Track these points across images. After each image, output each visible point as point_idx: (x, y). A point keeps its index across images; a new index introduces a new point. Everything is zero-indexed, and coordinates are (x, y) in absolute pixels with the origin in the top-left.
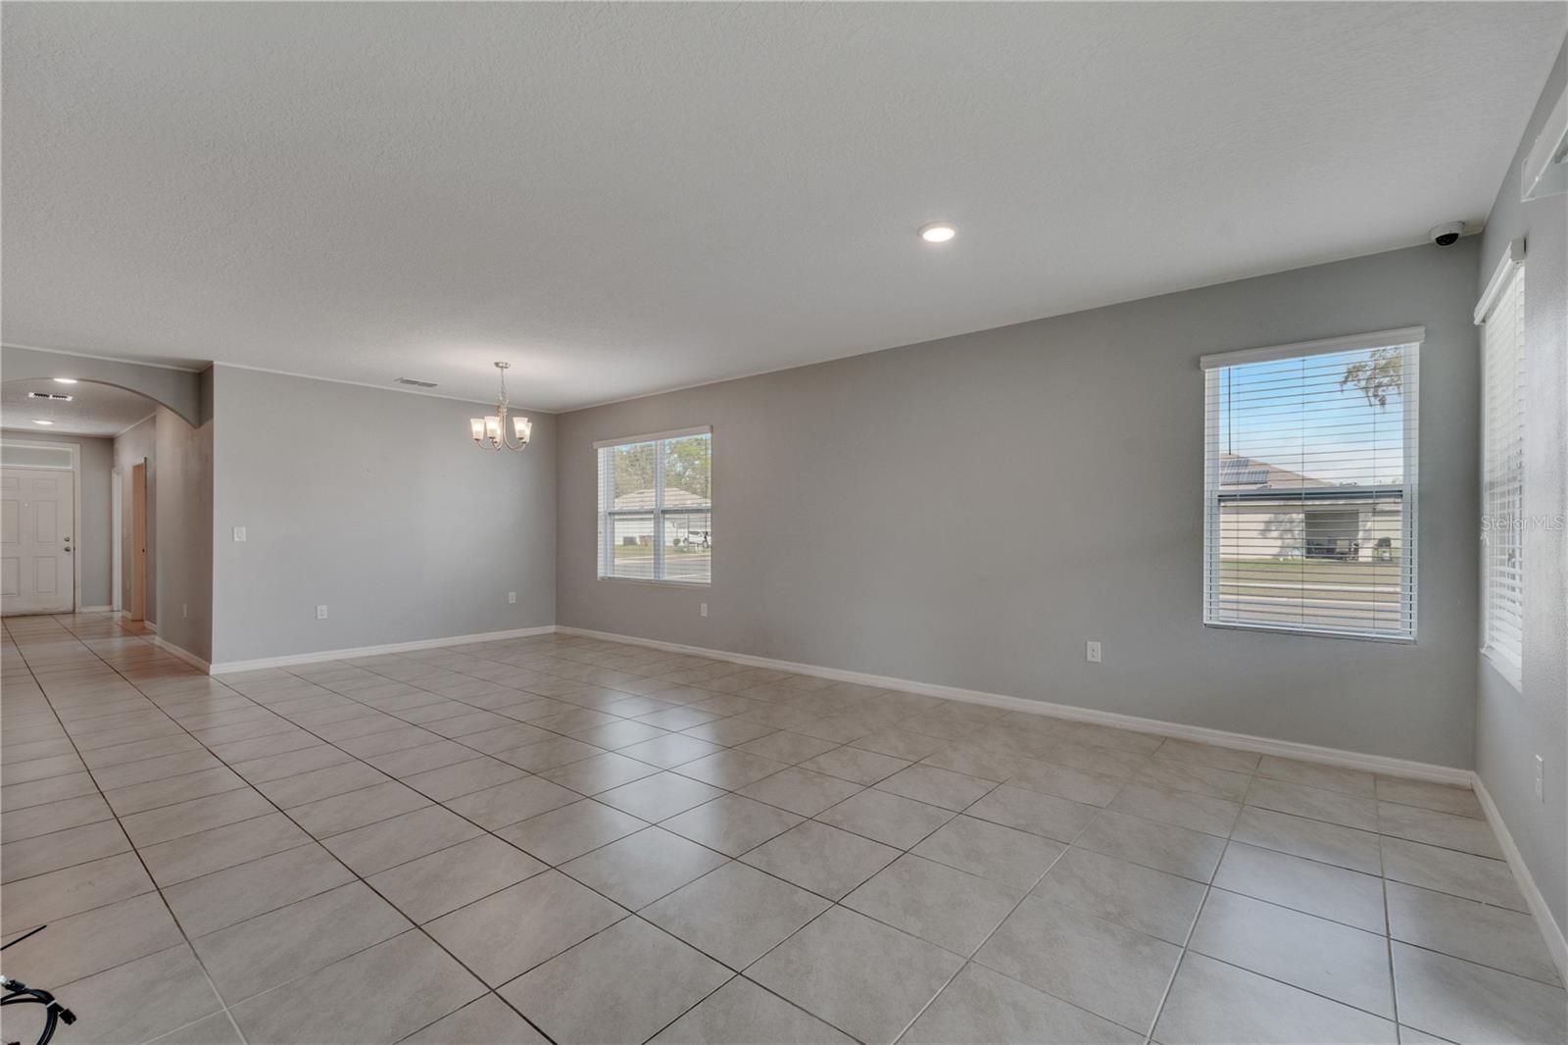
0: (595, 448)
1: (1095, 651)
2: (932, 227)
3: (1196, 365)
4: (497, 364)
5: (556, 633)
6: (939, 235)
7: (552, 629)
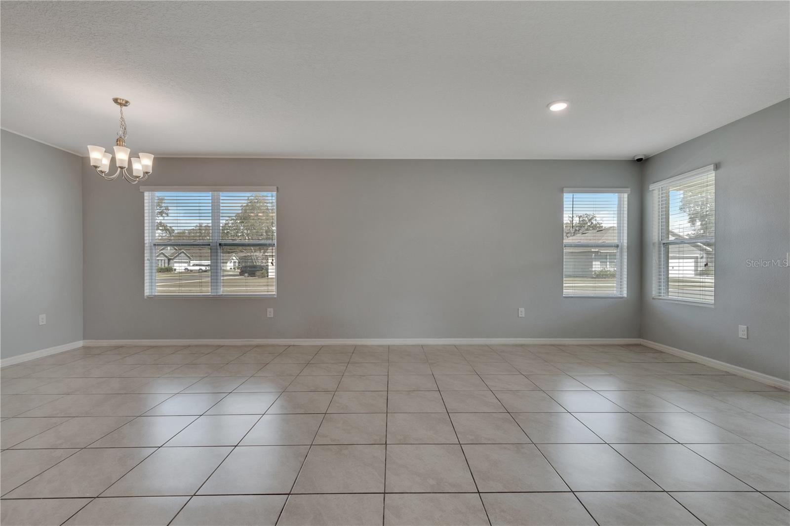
0: (141, 190)
1: (522, 312)
2: (558, 103)
3: (562, 192)
4: (116, 101)
5: (84, 348)
6: (558, 107)
7: (80, 344)
